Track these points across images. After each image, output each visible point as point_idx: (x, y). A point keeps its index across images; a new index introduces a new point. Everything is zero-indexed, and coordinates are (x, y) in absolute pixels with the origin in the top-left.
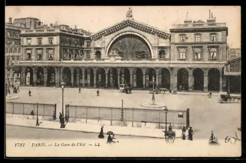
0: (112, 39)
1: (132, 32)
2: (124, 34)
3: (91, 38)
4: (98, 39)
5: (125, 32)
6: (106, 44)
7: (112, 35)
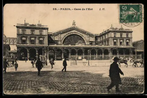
0: (65, 36)
1: (76, 33)
2: (72, 34)
3: (52, 35)
4: (57, 35)
5: (72, 33)
6: (62, 39)
7: (65, 34)
